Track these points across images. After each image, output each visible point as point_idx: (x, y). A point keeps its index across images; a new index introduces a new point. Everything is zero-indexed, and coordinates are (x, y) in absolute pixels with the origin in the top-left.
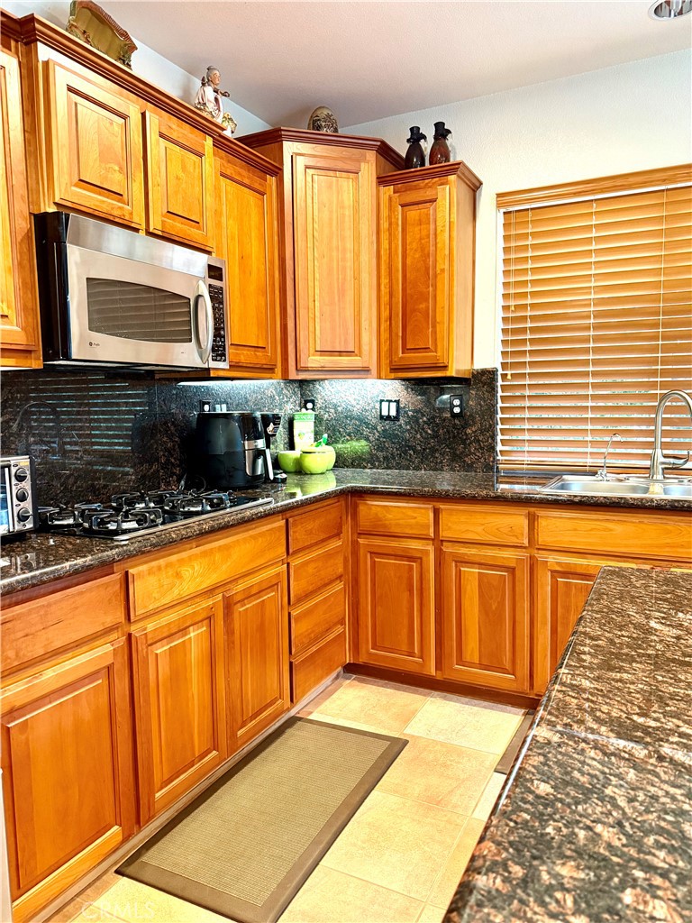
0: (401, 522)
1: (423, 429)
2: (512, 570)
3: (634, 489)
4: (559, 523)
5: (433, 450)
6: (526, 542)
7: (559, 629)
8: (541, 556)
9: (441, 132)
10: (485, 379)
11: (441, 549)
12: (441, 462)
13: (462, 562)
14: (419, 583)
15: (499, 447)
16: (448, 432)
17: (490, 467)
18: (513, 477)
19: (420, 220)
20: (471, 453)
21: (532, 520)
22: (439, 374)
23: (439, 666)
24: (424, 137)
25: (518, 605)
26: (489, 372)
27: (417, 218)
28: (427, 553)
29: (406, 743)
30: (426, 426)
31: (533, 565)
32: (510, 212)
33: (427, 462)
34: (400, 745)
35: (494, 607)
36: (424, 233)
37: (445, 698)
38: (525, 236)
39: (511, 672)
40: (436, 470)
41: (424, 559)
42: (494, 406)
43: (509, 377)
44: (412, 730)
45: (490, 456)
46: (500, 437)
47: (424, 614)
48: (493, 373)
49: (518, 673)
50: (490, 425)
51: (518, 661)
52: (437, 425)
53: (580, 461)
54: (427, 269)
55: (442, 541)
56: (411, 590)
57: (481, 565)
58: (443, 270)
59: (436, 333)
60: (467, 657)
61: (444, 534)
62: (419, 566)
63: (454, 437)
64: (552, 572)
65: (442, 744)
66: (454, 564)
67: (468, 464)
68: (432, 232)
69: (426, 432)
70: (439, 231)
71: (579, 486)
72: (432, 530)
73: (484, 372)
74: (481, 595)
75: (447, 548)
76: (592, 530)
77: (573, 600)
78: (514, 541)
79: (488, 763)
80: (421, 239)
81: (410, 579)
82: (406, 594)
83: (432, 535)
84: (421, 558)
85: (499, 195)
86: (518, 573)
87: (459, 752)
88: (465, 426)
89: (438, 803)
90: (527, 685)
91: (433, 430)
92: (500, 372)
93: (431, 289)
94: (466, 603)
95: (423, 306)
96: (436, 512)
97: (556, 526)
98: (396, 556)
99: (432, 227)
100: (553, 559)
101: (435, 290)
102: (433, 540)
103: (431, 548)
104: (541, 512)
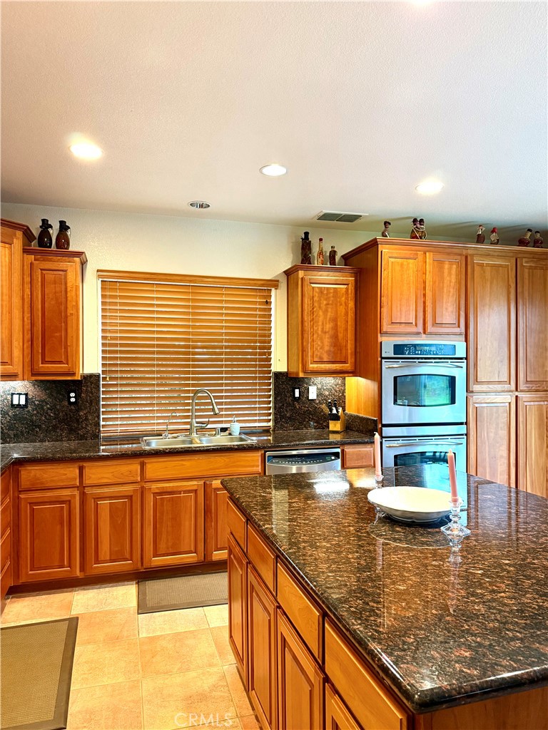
0: (54, 479)
1: (47, 413)
2: (130, 497)
3: (183, 442)
4: (156, 465)
5: (55, 428)
6: (139, 479)
7: (158, 526)
8: (147, 485)
9: (64, 227)
10: (93, 380)
11: (84, 492)
12: (61, 435)
13: (98, 498)
14: (68, 517)
15: (102, 423)
16: (66, 414)
17: (96, 436)
18: (111, 440)
19: (55, 281)
20: (83, 428)
21: (143, 465)
22: (69, 378)
23: (82, 569)
24: (51, 227)
25: (134, 517)
26: (95, 376)
27: (53, 279)
28: (74, 496)
29: (77, 618)
30: (49, 411)
31: (143, 490)
32: (106, 281)
33: (50, 436)
34: (75, 621)
35: (119, 522)
36: (58, 289)
37: (84, 589)
38: (115, 297)
39: (130, 558)
40: (57, 441)
41: (72, 501)
42: (99, 397)
43: (108, 379)
44: (74, 612)
45: (96, 429)
46: (102, 417)
47: (72, 537)
48: (98, 376)
49: (134, 559)
50: (96, 409)
51: (134, 551)
52: (58, 410)
53: (149, 428)
54: (61, 313)
55: (84, 487)
56: (62, 524)
57: (111, 498)
58: (72, 314)
59: (67, 352)
60: (101, 557)
61: (87, 482)
62: (67, 506)
63: (71, 417)
64: (153, 493)
65: (100, 612)
66: (93, 500)
67: (81, 436)
68: (63, 289)
69: (50, 415)
70: (69, 289)
71: (155, 444)
72: (78, 481)
73: (91, 376)
74: (111, 517)
75: (88, 491)
76: (175, 466)
77: (165, 508)
78: (132, 479)
79: (132, 612)
80: (55, 293)
81: (62, 516)
82: (58, 527)
83: (78, 484)
84: (70, 501)
85: (98, 271)
86: (134, 498)
87: (114, 613)
88: (78, 410)
89: (117, 638)
90: (139, 564)
91: (55, 414)
92: (101, 376)
93: (63, 324)
94: (101, 524)
95: (57, 334)
96: (81, 469)
97: (155, 468)
98: (51, 503)
99: (63, 287)
100: (155, 487)
101: (66, 325)
102: (78, 487)
103: (77, 493)
104: (146, 460)
